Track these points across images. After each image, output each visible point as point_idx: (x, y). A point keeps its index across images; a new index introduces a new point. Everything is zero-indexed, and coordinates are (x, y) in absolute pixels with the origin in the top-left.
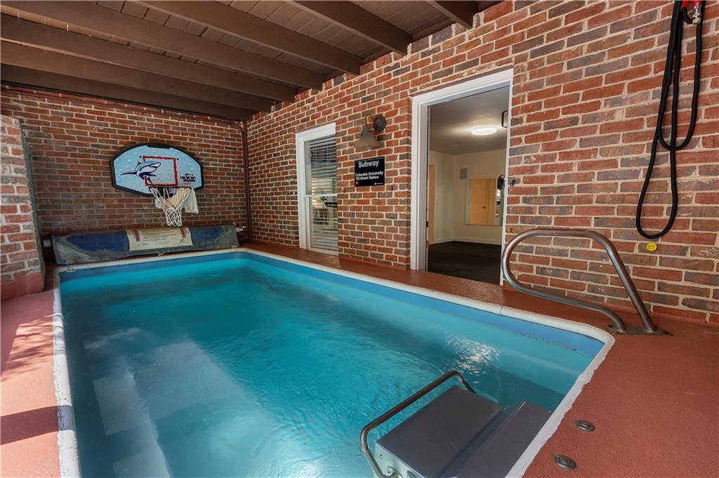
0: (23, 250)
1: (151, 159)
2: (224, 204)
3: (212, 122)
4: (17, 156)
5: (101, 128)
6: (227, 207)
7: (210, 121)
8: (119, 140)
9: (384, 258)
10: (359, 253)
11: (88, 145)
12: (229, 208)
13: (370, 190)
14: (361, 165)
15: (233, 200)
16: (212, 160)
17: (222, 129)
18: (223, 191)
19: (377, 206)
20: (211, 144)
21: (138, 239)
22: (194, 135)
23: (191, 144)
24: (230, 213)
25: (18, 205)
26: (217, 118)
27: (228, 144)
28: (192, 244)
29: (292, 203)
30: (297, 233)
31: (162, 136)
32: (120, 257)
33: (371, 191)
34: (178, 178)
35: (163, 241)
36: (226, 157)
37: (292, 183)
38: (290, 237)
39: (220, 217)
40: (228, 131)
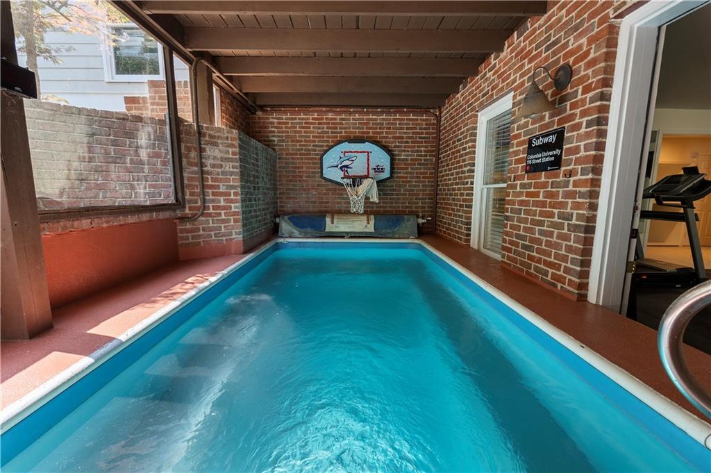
0: (232, 223)
1: (350, 154)
2: (412, 195)
3: (408, 113)
4: (235, 157)
5: (320, 131)
6: (415, 197)
7: (406, 112)
8: (330, 140)
9: (550, 275)
10: (522, 263)
11: (310, 146)
12: (416, 199)
13: (543, 177)
14: (535, 143)
15: (421, 190)
16: (404, 151)
17: (417, 120)
18: (411, 182)
19: (548, 200)
20: (405, 136)
21: (333, 223)
22: (389, 128)
23: (387, 137)
24: (417, 203)
25: (232, 191)
26: (413, 108)
27: (422, 133)
28: (373, 231)
29: (468, 195)
30: (469, 229)
31: (363, 133)
32: (318, 235)
33: (543, 179)
34: (370, 169)
35: (351, 226)
36: (418, 147)
37: (469, 171)
38: (462, 233)
39: (407, 207)
40: (423, 120)
